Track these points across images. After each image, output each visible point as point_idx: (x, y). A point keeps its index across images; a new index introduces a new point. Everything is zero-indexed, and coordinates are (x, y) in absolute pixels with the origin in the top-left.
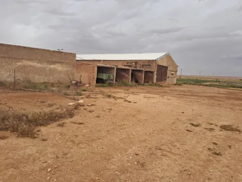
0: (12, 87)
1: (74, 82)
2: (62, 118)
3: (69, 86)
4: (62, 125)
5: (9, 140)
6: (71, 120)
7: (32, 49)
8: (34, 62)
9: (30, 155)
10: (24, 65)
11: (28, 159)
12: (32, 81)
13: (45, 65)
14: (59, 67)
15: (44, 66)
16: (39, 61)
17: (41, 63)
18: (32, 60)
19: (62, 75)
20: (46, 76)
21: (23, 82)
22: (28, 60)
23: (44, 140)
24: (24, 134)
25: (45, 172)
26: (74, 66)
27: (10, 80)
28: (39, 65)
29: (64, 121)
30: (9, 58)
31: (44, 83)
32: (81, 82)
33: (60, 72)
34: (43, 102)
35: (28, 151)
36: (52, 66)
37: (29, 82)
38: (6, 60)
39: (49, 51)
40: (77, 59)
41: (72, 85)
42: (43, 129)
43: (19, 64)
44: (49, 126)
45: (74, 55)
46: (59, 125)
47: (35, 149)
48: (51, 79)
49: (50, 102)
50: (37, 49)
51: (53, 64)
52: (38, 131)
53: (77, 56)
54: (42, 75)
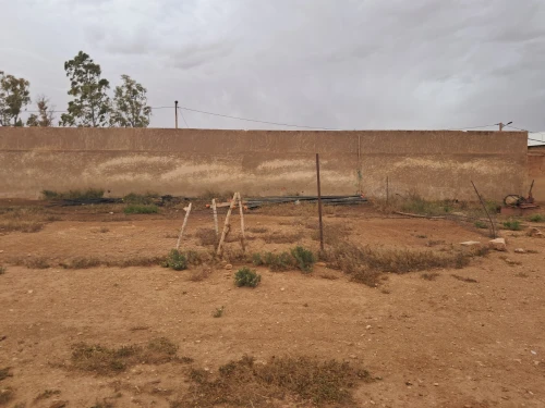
0: (381, 209)
1: (512, 200)
2: (439, 265)
3: (499, 209)
4: (430, 278)
5: (337, 283)
6: (455, 272)
7: (422, 132)
8: (426, 159)
9: (354, 305)
10: (407, 167)
11: (349, 309)
12: (422, 197)
13: (448, 164)
14: (480, 167)
15: (446, 165)
16: (438, 157)
17: (442, 160)
18: (422, 155)
19: (490, 184)
20: (452, 186)
21: (405, 199)
22: (416, 155)
23: (385, 292)
24: (360, 278)
25: (362, 329)
26: (522, 163)
27: (382, 195)
28: (438, 165)
29: (439, 272)
30: (381, 155)
31: (447, 201)
32: (531, 200)
33: (485, 178)
34: (423, 237)
35: (355, 300)
36: (466, 165)
37: (416, 199)
38: (377, 159)
39: (459, 133)
40: (530, 143)
41: (507, 206)
42: (393, 278)
43: (398, 164)
44: (407, 275)
45: (524, 135)
46: (425, 276)
47: (364, 300)
48: (464, 193)
49: (436, 238)
50: (434, 132)
51: (468, 160)
52: (384, 279)
53: (530, 136)
54: (442, 185)
